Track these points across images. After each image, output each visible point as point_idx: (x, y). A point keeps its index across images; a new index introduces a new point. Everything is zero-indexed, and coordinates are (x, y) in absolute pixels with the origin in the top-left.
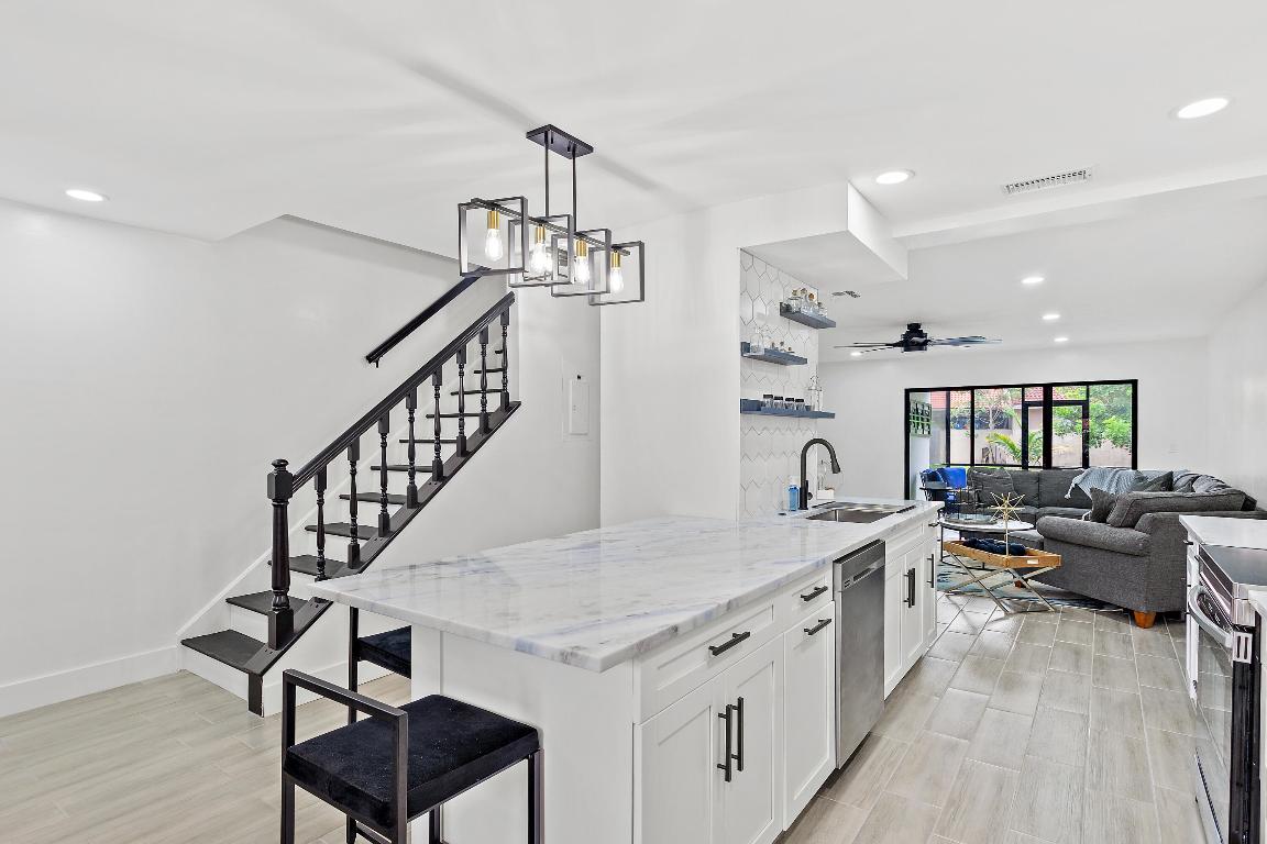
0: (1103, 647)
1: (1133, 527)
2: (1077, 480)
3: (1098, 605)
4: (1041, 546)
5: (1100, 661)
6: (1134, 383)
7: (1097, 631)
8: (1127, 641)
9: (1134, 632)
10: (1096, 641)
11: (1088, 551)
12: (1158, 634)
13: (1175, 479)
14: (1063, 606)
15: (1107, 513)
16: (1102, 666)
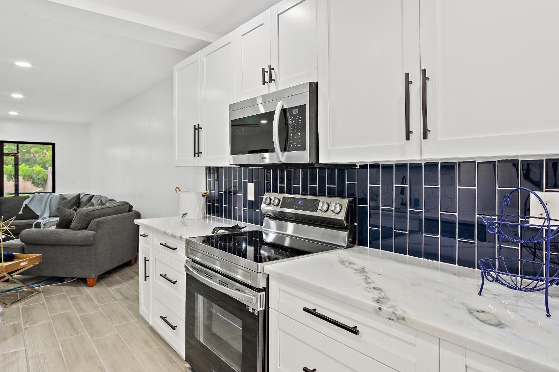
0: (80, 308)
1: (86, 228)
2: (26, 202)
3: (60, 280)
4: (23, 250)
5: (85, 319)
6: (53, 145)
7: (71, 299)
8: (89, 299)
9: (88, 291)
10: (74, 305)
11: (58, 248)
12: (101, 288)
13: (81, 197)
14: (41, 287)
15: (70, 222)
16: (88, 322)
